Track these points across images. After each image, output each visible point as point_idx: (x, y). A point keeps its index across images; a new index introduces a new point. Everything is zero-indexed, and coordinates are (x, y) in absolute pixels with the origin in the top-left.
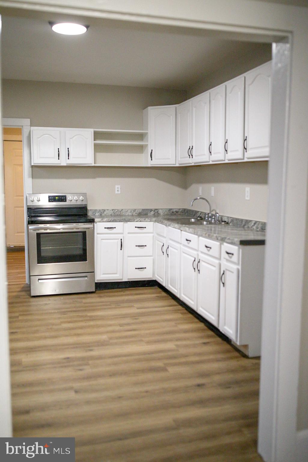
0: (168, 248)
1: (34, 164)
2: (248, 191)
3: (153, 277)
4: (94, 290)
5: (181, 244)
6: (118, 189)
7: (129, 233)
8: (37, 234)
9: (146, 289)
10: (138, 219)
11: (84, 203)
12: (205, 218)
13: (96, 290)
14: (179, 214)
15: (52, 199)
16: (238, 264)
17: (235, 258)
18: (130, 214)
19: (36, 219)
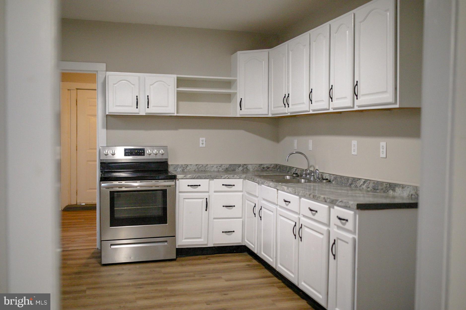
0: (261, 209)
1: (109, 113)
2: (354, 145)
3: (242, 242)
4: (175, 258)
5: (277, 205)
6: (202, 141)
7: (215, 192)
8: (110, 192)
9: (234, 256)
10: (226, 176)
11: (164, 157)
12: (301, 176)
13: (177, 257)
14: (271, 170)
15: (128, 153)
16: (354, 233)
17: (349, 225)
18: (216, 170)
19: (110, 176)
